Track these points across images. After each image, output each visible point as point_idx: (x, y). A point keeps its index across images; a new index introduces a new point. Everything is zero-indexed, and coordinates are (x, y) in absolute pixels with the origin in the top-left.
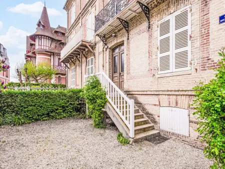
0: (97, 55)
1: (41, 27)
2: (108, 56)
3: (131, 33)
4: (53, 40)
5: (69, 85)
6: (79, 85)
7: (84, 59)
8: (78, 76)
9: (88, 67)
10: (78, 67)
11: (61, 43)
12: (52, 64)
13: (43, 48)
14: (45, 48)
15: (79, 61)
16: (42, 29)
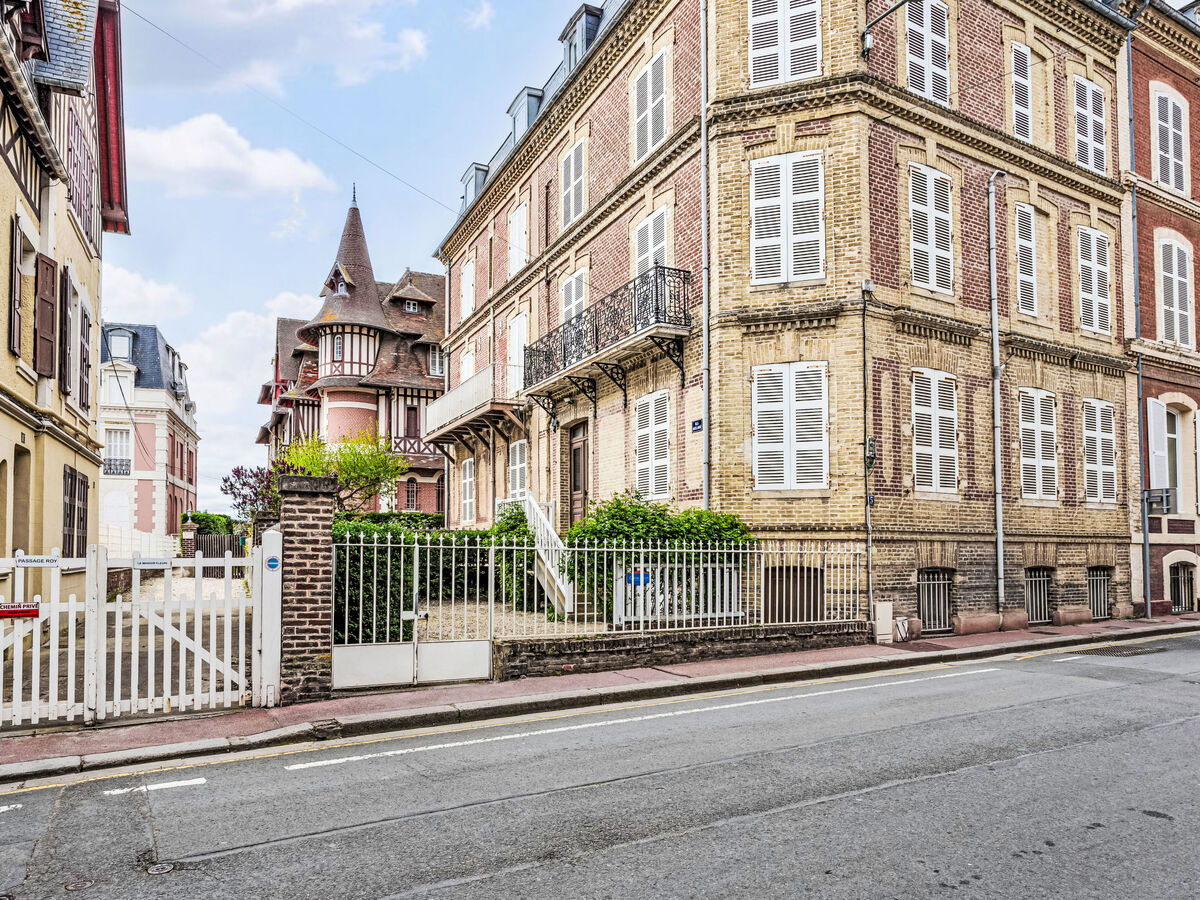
0: (534, 436)
1: (342, 291)
2: (558, 447)
3: (601, 404)
4: (384, 335)
5: (454, 517)
6: (486, 520)
7: (500, 442)
8: (482, 487)
9: (511, 468)
10: (482, 462)
11: (414, 347)
12: (382, 430)
13: (347, 371)
14: (356, 371)
15: (487, 445)
16: (344, 298)
